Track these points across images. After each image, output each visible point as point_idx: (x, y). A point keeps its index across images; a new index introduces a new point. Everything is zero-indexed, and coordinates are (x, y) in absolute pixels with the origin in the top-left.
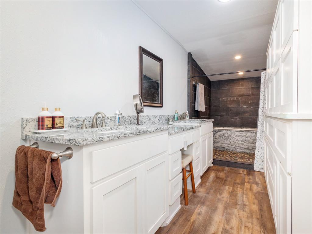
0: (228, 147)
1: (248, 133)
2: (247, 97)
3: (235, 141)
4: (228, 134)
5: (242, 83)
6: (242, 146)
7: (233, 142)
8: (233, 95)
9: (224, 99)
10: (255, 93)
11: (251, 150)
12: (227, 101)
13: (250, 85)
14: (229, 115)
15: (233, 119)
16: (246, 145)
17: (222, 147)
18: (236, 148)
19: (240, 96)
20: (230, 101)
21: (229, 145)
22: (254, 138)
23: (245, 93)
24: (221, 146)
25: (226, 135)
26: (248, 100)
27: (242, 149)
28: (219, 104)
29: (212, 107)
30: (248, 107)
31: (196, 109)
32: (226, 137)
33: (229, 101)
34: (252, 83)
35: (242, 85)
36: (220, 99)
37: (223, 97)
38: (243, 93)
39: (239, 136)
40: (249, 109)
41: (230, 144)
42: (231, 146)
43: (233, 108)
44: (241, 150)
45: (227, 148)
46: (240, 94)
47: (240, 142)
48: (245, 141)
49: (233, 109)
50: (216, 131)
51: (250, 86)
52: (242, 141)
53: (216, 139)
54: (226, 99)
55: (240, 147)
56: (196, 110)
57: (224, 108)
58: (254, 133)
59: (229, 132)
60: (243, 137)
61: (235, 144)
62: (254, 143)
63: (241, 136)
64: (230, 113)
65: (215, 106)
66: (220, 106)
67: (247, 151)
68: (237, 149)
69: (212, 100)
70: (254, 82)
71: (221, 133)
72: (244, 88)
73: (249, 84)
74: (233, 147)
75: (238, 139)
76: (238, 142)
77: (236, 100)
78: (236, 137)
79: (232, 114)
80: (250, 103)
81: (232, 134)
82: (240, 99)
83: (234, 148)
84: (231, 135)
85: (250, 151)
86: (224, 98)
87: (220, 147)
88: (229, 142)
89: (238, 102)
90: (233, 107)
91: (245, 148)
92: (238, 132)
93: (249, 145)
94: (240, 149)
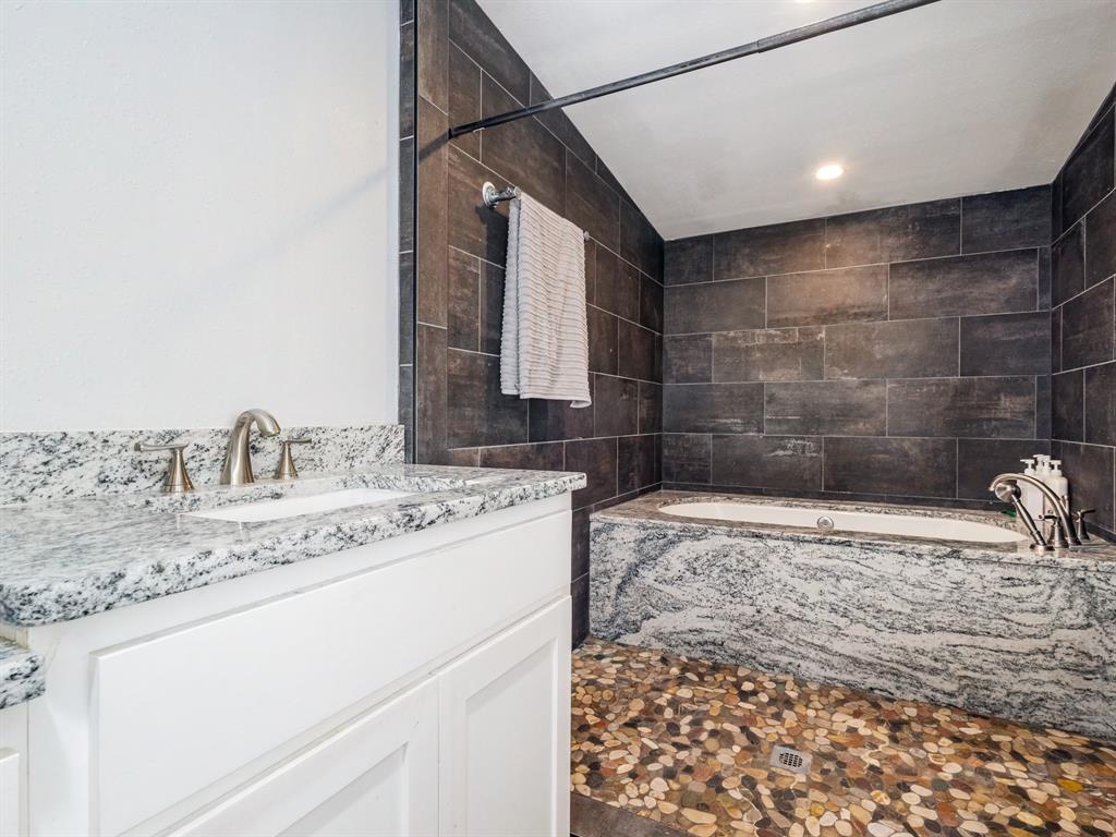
0: (745, 640)
1: (878, 557)
2: (864, 322)
3: (791, 608)
4: (742, 553)
5: (837, 242)
6: (837, 645)
7: (777, 610)
8: (783, 316)
9: (734, 339)
10: (909, 299)
11: (897, 674)
12: (752, 348)
13: (885, 255)
14: (760, 431)
15: (780, 453)
16: (867, 641)
17: (707, 636)
18: (794, 655)
19: (826, 317)
20: (767, 348)
21: (751, 632)
22: (918, 591)
23: (849, 301)
24: (700, 631)
25: (732, 561)
26: (868, 339)
27: (835, 660)
28: (706, 365)
29: (669, 385)
30: (866, 384)
31: (508, 389)
32: (729, 576)
33: (760, 349)
34: (890, 241)
35: (834, 256)
36: (714, 340)
37: (728, 329)
38: (838, 299)
39: (814, 574)
40: (875, 391)
41: (754, 625)
42: (760, 640)
43: (786, 386)
44: (832, 674)
45: (739, 646)
46: (824, 310)
47: (825, 615)
48: (861, 614)
49: (782, 394)
50: (670, 532)
51: (881, 259)
52: (833, 610)
53: (671, 582)
54: (745, 338)
55: (822, 648)
56: (505, 392)
57: (736, 391)
58: (920, 556)
59: (747, 543)
60: (844, 581)
61: (791, 625)
62: (918, 632)
63: (830, 572)
64: (766, 417)
65: (688, 378)
66: (709, 380)
67: (872, 681)
68: (804, 664)
69: (667, 347)
70: (906, 234)
71: (701, 547)
72: (847, 273)
73: (873, 248)
74: (776, 643)
75: (811, 590)
76: (811, 616)
77: (799, 343)
78: (795, 582)
79: (779, 422)
80: (882, 362)
81: (773, 557)
82: (823, 335)
83: (782, 650)
84: (762, 563)
85: (888, 683)
86: (732, 334)
87: (690, 637)
88: (750, 611)
89: (810, 354)
90: (783, 380)
91: (856, 661)
92: (809, 548)
93: (885, 637)
94: (825, 664)
